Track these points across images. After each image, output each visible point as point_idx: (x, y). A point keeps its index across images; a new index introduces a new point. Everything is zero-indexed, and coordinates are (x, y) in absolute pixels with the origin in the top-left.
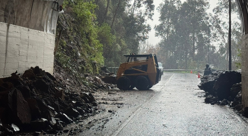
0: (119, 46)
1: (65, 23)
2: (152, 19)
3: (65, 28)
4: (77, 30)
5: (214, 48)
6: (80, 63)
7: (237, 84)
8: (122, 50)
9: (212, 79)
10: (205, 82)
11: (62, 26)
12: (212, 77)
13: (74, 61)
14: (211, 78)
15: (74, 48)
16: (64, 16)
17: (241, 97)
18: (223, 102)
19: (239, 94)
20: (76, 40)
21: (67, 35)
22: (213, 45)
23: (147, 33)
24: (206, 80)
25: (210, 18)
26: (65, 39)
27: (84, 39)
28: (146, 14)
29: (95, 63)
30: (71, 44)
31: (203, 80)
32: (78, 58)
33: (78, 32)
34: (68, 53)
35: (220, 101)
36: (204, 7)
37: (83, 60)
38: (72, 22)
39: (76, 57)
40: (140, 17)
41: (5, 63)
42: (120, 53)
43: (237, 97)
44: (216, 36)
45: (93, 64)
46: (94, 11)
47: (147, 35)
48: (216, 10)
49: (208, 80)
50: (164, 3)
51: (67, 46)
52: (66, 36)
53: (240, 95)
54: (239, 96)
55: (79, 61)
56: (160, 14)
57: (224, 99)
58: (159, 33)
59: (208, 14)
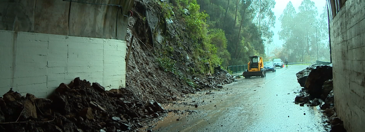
0: (247, 48)
1: (174, 31)
2: (274, 27)
3: (174, 36)
4: (188, 37)
5: (324, 44)
6: (188, 65)
7: (330, 80)
8: (249, 51)
9: (308, 74)
10: (300, 77)
11: (171, 34)
12: (308, 72)
13: (182, 64)
14: (306, 73)
15: (182, 53)
16: (173, 25)
17: (333, 97)
18: (314, 102)
19: (331, 93)
20: (187, 46)
21: (176, 42)
22: (323, 42)
23: (272, 37)
24: (301, 75)
25: (319, 22)
26: (173, 45)
27: (197, 45)
28: (269, 23)
29: (207, 65)
30: (179, 50)
31: (299, 76)
32: (186, 62)
33: (190, 39)
34: (176, 57)
35: (311, 101)
36: (314, 15)
37: (191, 63)
38: (183, 30)
39: (184, 61)
40: (265, 26)
41: (13, 78)
42: (248, 53)
43: (328, 97)
44: (325, 36)
45: (206, 65)
46: (206, 20)
47: (272, 38)
48: (323, 15)
49: (303, 75)
50: (283, 15)
51: (175, 51)
52: (174, 43)
53: (333, 94)
54: (331, 95)
55: (187, 64)
56: (282, 23)
57: (315, 99)
58: (282, 37)
59: (317, 19)
